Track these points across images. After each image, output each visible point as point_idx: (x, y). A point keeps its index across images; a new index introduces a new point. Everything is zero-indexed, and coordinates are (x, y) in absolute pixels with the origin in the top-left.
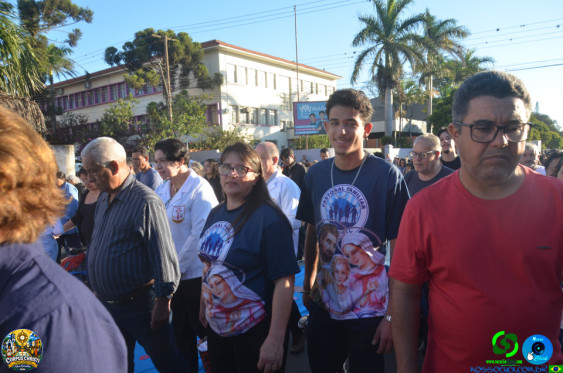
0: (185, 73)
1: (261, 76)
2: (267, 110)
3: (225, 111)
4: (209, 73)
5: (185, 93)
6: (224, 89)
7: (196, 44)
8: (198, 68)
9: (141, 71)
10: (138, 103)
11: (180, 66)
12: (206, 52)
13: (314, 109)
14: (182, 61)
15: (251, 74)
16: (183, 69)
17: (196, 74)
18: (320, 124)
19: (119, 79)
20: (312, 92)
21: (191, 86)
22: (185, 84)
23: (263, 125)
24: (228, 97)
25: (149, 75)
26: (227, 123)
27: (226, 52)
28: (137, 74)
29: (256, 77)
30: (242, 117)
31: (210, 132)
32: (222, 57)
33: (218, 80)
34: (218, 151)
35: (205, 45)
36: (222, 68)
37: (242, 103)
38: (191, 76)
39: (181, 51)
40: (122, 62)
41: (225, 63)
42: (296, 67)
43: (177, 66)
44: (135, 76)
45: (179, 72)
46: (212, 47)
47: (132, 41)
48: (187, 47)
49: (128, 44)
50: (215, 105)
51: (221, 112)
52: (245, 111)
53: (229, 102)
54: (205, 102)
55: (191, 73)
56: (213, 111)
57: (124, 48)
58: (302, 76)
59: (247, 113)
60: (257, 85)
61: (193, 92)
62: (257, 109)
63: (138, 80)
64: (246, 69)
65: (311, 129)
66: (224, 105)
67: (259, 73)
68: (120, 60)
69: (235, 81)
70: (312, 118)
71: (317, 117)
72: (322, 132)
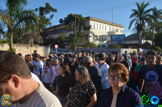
1: (102, 26)
2: (103, 36)
3: (91, 36)
4: (87, 26)
5: (80, 31)
6: (91, 30)
7: (84, 18)
8: (84, 24)
9: (68, 25)
10: (67, 34)
11: (79, 24)
12: (86, 20)
13: (117, 37)
14: (80, 23)
15: (99, 26)
16: (80, 25)
17: (83, 26)
18: (118, 41)
19: (63, 27)
20: (116, 31)
21: (82, 29)
22: (80, 29)
23: (101, 41)
24: (92, 33)
25: (71, 26)
26: (91, 40)
27: (92, 20)
29: (100, 27)
31: (86, 42)
32: (91, 21)
33: (89, 27)
34: (88, 48)
35: (86, 18)
36: (90, 24)
37: (96, 34)
38: (82, 27)
39: (80, 20)
41: (92, 23)
42: (112, 24)
43: (78, 24)
45: (79, 25)
46: (88, 19)
47: (66, 17)
48: (81, 19)
49: (65, 18)
50: (88, 35)
51: (90, 37)
52: (96, 36)
53: (92, 34)
54: (85, 34)
55: (82, 26)
56: (87, 36)
57: (64, 19)
58: (114, 27)
59: (97, 37)
60: (100, 29)
61: (82, 31)
62: (100, 36)
63: (68, 28)
64: (97, 25)
65: (116, 43)
66: (91, 35)
67: (101, 26)
68: (63, 22)
69: (94, 28)
70: (116, 40)
71: (118, 39)
72: (119, 44)
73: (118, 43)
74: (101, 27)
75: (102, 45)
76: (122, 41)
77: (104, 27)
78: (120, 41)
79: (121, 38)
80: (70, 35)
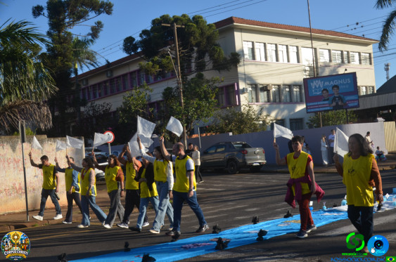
0: (201, 55)
1: (282, 49)
2: (290, 86)
3: (243, 91)
4: (224, 54)
5: (200, 77)
6: (240, 69)
7: (210, 26)
8: (214, 49)
9: (156, 58)
10: (151, 91)
11: (196, 49)
12: (221, 32)
13: (327, 83)
14: (198, 45)
15: (271, 48)
16: (198, 52)
17: (211, 56)
18: (334, 99)
19: (135, 68)
21: (207, 68)
22: (201, 67)
23: (285, 103)
24: (247, 78)
25: (164, 61)
26: (245, 101)
27: (242, 30)
28: (153, 61)
29: (276, 51)
30: (263, 96)
31: (223, 115)
32: (237, 35)
33: (236, 58)
34: (231, 134)
35: (218, 24)
36: (238, 47)
37: (261, 81)
38: (207, 58)
39: (197, 35)
40: (139, 50)
41: (242, 41)
43: (193, 50)
44: (150, 63)
45: (195, 55)
46: (227, 26)
47: (149, 29)
48: (202, 29)
49: (145, 32)
50: (233, 85)
51: (239, 92)
52: (265, 88)
53: (248, 82)
54: (216, 85)
55: (207, 54)
56: (230, 92)
57: (141, 36)
59: (268, 91)
60: (277, 60)
61: (208, 75)
62: (279, 86)
63: (153, 66)
64: (265, 44)
65: (325, 105)
66: (242, 85)
67: (280, 48)
68: (137, 49)
69: (254, 58)
70: (325, 94)
71: (330, 93)
72: (337, 107)
73: (334, 104)
74: (280, 53)
75: (291, 120)
76: (348, 98)
77: (293, 51)
78: (340, 98)
79: (341, 87)
80: (164, 94)
